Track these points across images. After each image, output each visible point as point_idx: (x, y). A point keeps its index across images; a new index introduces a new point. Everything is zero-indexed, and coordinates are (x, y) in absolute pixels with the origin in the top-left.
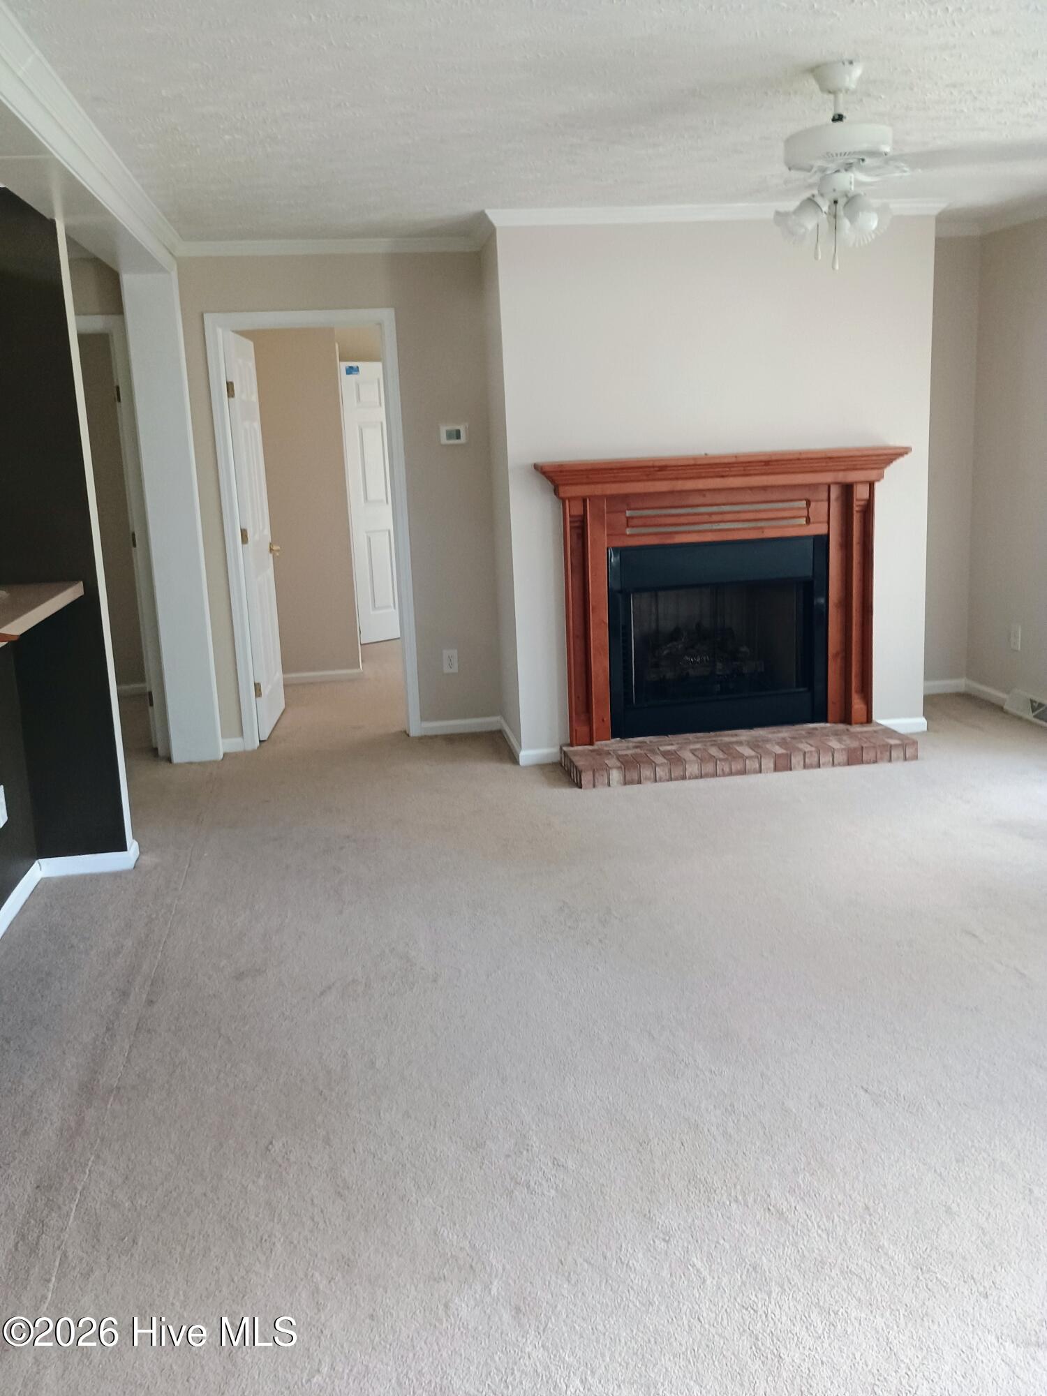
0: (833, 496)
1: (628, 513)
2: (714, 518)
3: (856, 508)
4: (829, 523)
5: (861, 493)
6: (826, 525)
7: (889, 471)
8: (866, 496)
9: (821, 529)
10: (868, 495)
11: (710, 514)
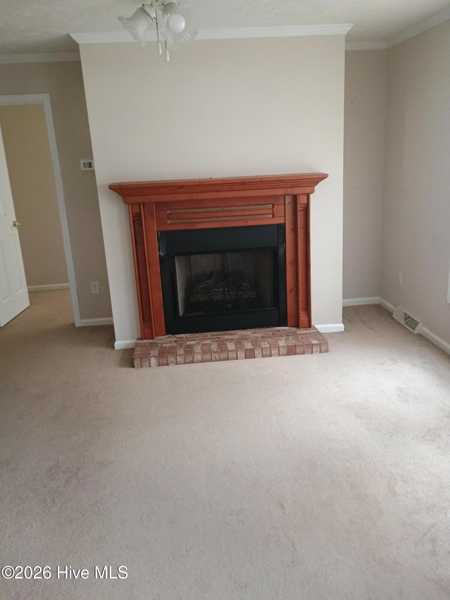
0: (287, 202)
1: (168, 212)
2: (219, 214)
3: (299, 209)
4: (285, 216)
5: (302, 200)
6: (283, 218)
7: (316, 188)
8: (306, 202)
9: (281, 221)
10: (306, 201)
11: (216, 212)
